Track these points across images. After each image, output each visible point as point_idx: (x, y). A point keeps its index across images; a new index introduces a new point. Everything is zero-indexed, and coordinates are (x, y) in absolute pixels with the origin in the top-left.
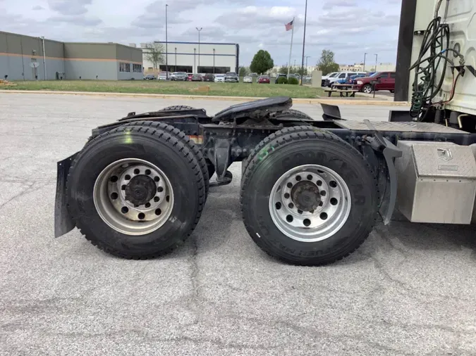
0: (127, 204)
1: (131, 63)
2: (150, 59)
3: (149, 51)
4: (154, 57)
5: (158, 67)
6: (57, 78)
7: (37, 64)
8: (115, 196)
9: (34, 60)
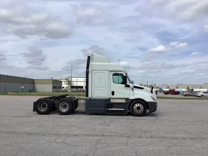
0: (42, 108)
1: (58, 86)
2: (67, 84)
3: (66, 81)
4: (68, 83)
5: (70, 87)
6: (30, 92)
7: (23, 87)
8: (41, 107)
9: (22, 85)
